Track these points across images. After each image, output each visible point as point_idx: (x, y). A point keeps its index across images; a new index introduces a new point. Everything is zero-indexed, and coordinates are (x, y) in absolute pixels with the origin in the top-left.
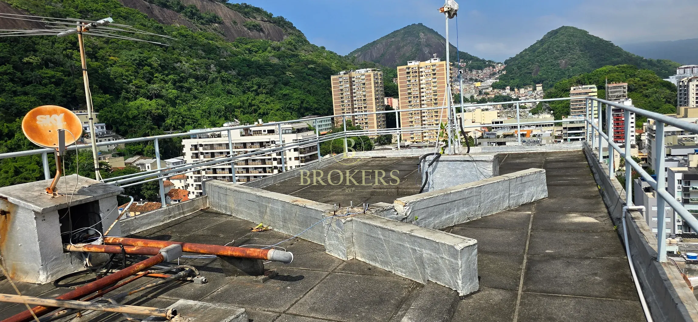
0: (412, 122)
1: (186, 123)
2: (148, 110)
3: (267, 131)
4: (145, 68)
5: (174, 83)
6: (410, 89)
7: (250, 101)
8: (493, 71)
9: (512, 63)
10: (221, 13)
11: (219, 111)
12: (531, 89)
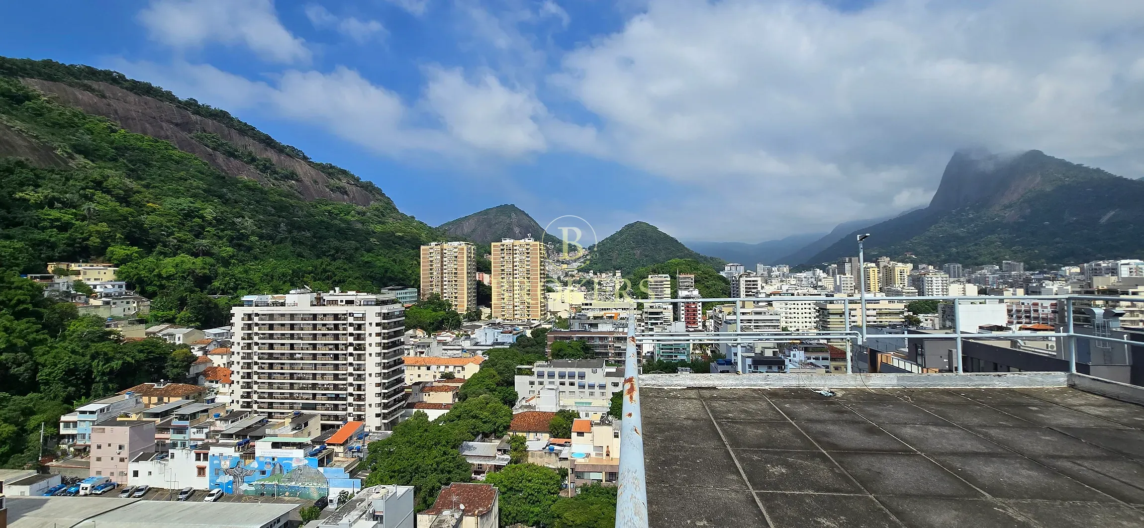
0: (504, 299)
1: (239, 287)
2: (190, 268)
3: (344, 302)
4: (194, 220)
5: (231, 240)
6: (504, 266)
7: (324, 266)
9: (595, 249)
10: (300, 170)
11: (284, 275)
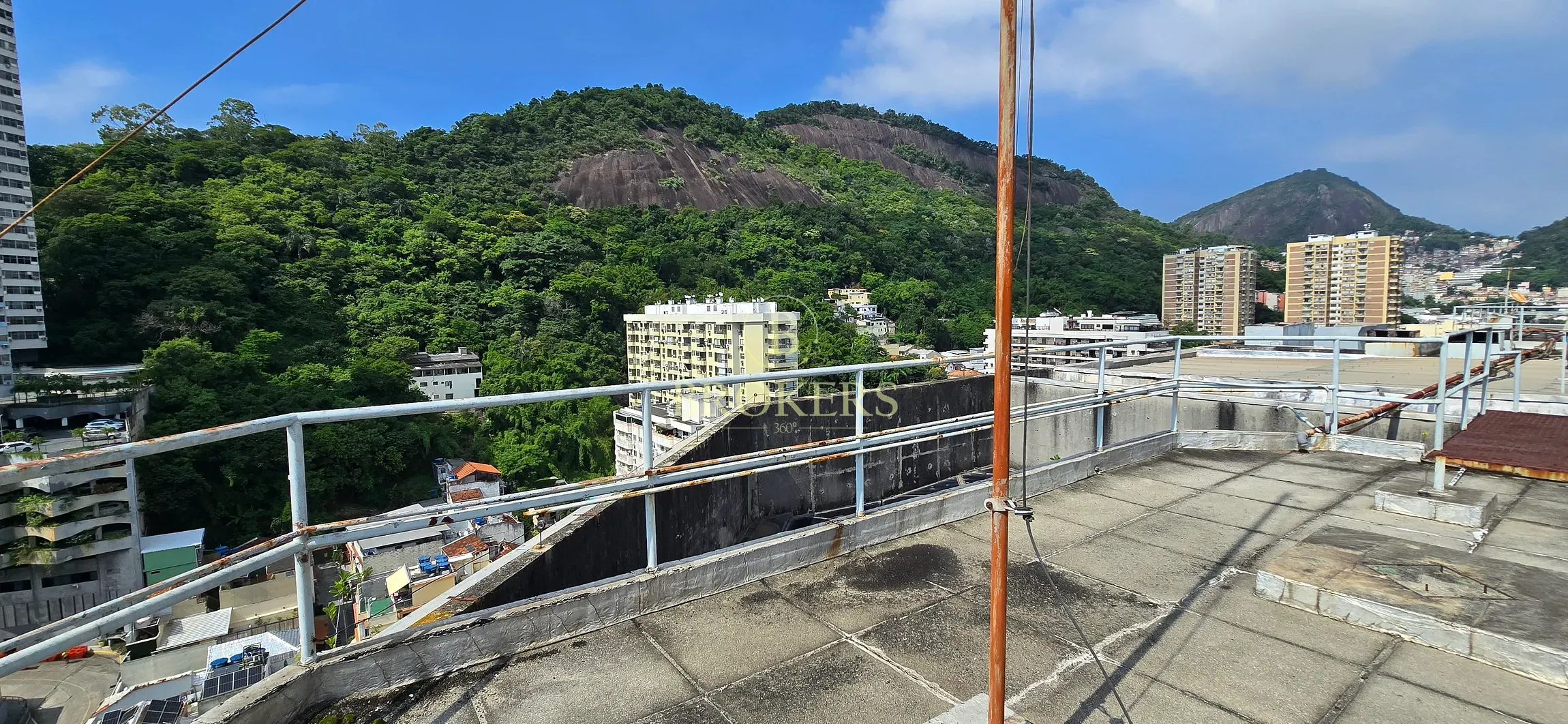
2: (920, 292)
6: (1310, 279)
7: (1038, 286)
8: (1486, 252)
9: (1542, 237)
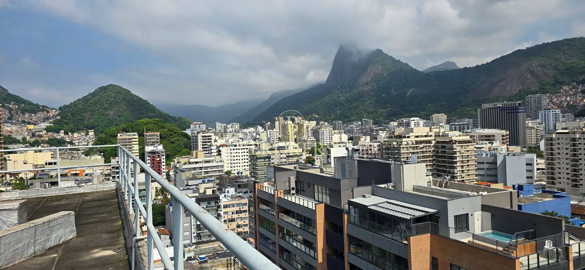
9: (67, 110)
12: (84, 134)
